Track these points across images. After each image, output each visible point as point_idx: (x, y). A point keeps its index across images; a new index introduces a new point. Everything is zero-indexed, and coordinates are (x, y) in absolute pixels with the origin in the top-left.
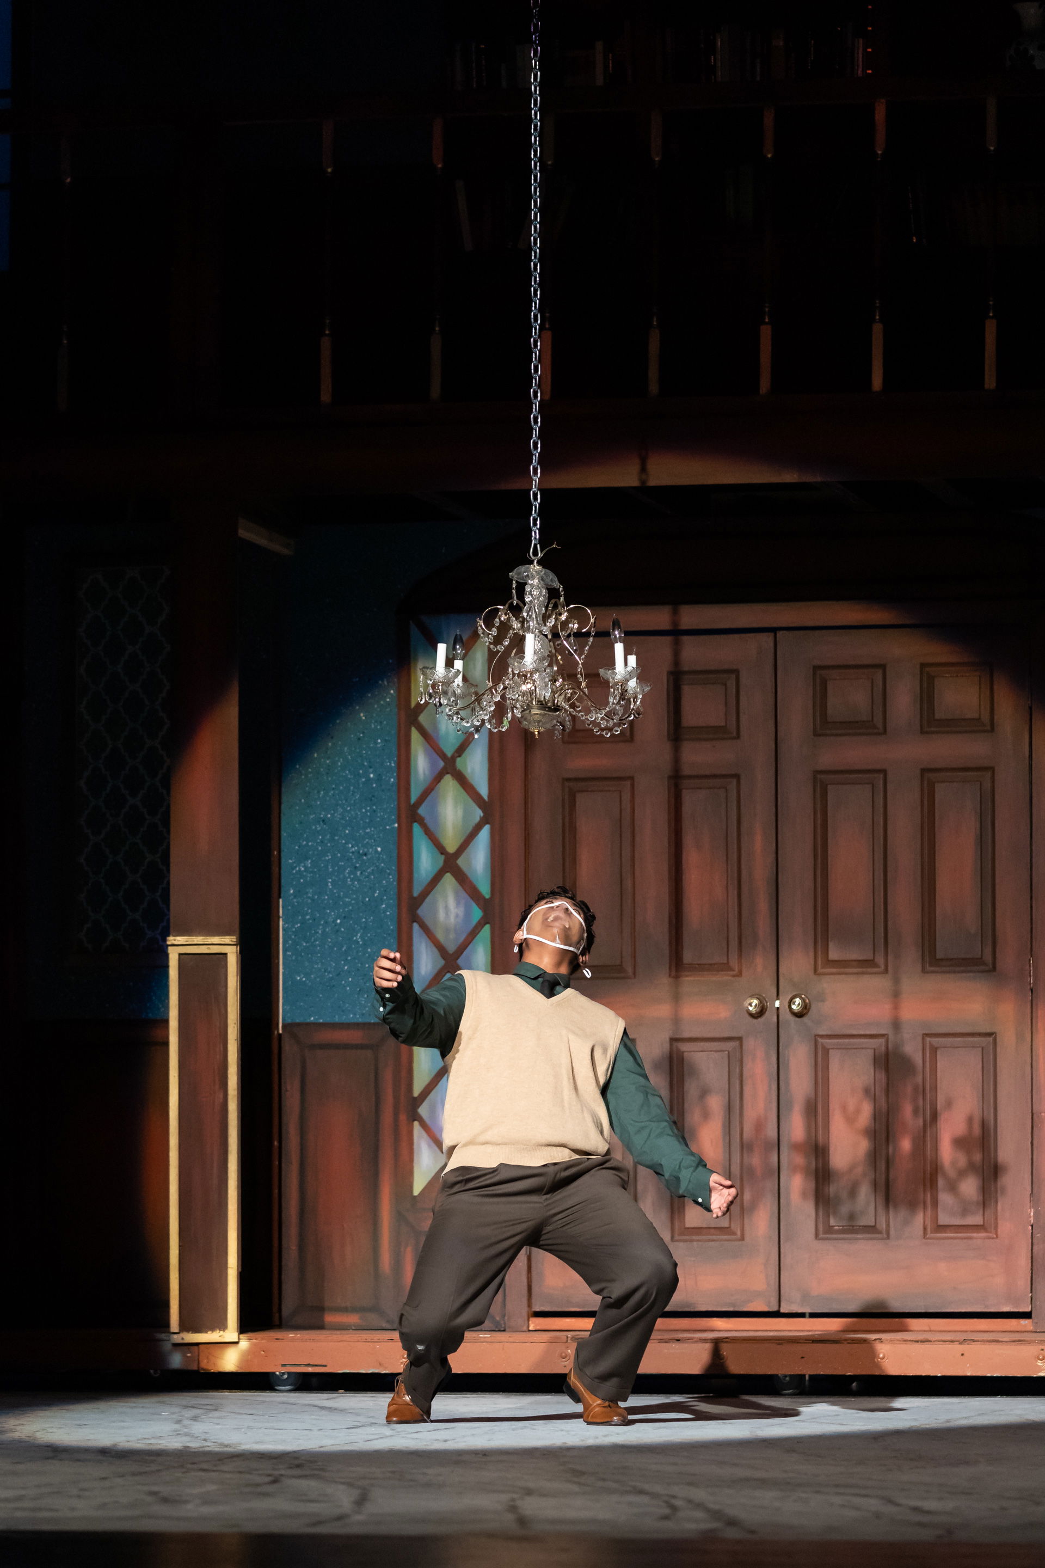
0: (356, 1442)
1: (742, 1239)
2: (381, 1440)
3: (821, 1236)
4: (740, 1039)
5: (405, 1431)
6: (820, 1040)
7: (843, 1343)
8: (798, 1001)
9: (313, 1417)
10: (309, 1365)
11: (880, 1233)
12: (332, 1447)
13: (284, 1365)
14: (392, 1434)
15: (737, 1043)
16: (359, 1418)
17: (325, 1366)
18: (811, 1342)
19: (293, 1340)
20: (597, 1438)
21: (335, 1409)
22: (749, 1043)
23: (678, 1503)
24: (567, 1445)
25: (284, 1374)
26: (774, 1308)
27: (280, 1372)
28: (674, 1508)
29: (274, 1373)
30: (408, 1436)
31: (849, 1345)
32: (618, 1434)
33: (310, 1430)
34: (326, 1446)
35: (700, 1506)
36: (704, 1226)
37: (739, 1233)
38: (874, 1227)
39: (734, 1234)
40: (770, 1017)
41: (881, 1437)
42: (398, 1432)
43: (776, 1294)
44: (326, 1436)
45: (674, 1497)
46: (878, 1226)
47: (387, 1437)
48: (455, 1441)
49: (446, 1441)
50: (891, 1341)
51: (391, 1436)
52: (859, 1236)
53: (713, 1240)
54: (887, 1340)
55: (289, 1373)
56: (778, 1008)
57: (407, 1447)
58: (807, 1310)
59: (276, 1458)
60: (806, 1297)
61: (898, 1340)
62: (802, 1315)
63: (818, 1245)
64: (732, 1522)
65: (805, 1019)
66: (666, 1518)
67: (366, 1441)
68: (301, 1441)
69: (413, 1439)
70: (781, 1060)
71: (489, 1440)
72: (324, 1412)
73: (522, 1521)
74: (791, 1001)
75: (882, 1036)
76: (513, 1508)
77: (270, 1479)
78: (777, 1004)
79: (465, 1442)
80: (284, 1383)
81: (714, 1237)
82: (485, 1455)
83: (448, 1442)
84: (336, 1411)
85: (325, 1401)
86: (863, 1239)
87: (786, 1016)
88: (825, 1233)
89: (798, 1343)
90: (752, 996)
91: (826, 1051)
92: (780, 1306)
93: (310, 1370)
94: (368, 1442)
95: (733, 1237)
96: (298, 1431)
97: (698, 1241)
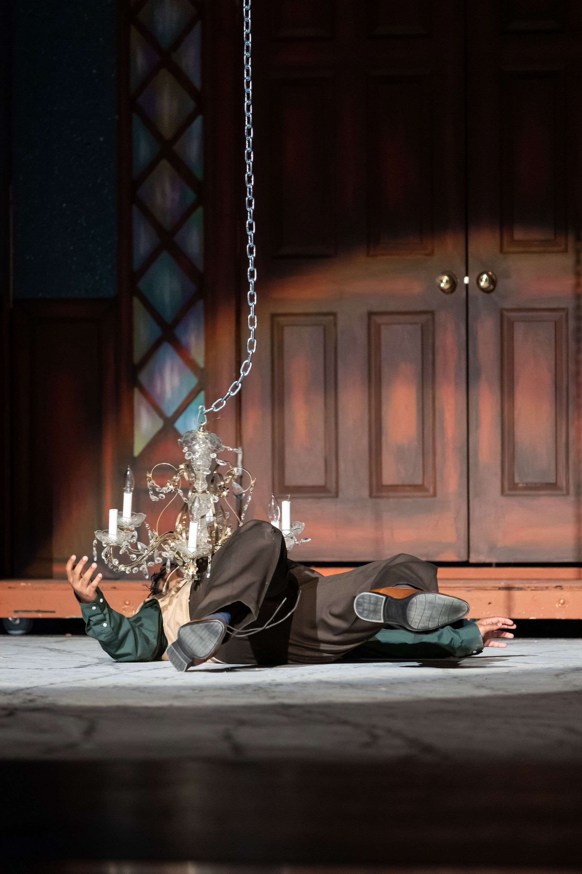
0: (83, 680)
1: (435, 495)
2: (105, 678)
3: (507, 492)
4: (432, 313)
5: (127, 670)
6: (505, 313)
7: (527, 590)
8: (485, 277)
9: (43, 658)
10: (38, 611)
11: (560, 489)
12: (61, 684)
13: (16, 612)
14: (117, 673)
15: (430, 316)
16: (84, 659)
17: (54, 612)
18: (497, 589)
19: (24, 588)
20: (303, 675)
21: (64, 651)
22: (442, 317)
23: (379, 732)
24: (276, 681)
25: (16, 619)
26: (464, 558)
27: (12, 618)
28: (375, 737)
29: (7, 619)
30: (130, 674)
31: (533, 592)
32: (322, 672)
33: (41, 669)
34: (55, 684)
35: (398, 734)
36: (400, 483)
37: (431, 490)
38: (555, 484)
39: (427, 490)
40: (461, 293)
41: (563, 674)
42: (122, 671)
43: (464, 545)
44: (56, 674)
45: (374, 727)
46: (559, 483)
47: (111, 675)
48: (174, 678)
49: (165, 678)
50: (571, 588)
51: (115, 674)
52: (542, 492)
53: (408, 497)
54: (567, 587)
55: (21, 619)
56: (467, 285)
57: (130, 684)
58: (494, 560)
59: (10, 694)
60: (492, 548)
61: (577, 587)
62: (489, 565)
63: (503, 501)
64: (428, 749)
65: (492, 295)
66: (366, 745)
67: (93, 679)
68: (32, 679)
69: (135, 676)
70: (470, 331)
71: (205, 678)
72: (52, 653)
73: (237, 748)
74: (479, 280)
75: (562, 309)
76: (228, 737)
77: (6, 712)
78: (466, 280)
79: (183, 679)
80: (17, 627)
81: (408, 494)
82: (201, 691)
83: (167, 680)
84: (63, 652)
85: (54, 644)
86: (544, 495)
87: (474, 291)
88: (510, 489)
89: (485, 590)
90: (444, 274)
91: (511, 324)
92: (469, 556)
93: (40, 615)
94: (95, 680)
95: (427, 494)
96: (31, 670)
97: (394, 497)
